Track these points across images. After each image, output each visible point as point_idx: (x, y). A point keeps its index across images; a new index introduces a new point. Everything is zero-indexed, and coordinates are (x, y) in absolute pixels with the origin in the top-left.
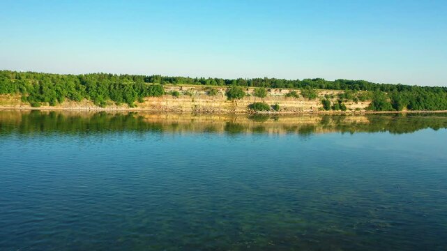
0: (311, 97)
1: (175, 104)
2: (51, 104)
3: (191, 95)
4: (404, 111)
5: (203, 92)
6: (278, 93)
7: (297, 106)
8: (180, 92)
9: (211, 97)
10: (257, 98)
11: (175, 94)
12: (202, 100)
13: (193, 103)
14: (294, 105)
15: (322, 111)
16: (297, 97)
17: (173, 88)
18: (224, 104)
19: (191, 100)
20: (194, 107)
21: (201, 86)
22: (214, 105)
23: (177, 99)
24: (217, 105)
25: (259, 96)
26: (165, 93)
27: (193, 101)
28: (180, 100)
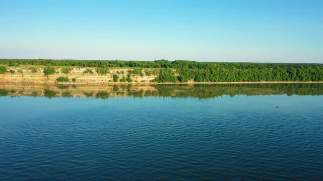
0: (104, 73)
1: (13, 78)
4: (191, 82)
5: (30, 71)
6: (78, 71)
7: (93, 79)
8: (15, 70)
9: (34, 74)
10: (64, 74)
11: (12, 72)
12: (28, 76)
14: (89, 78)
15: (111, 83)
16: (92, 73)
17: (11, 68)
19: (22, 76)
20: (23, 80)
22: (35, 78)
23: (13, 75)
24: (38, 78)
25: (65, 73)
26: (7, 72)
28: (15, 75)
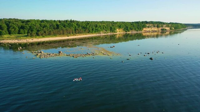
1: (148, 30)
2: (129, 31)
6: (165, 26)
15: (170, 30)
17: (148, 25)
18: (157, 29)
25: (162, 27)
26: (146, 27)
28: (149, 29)
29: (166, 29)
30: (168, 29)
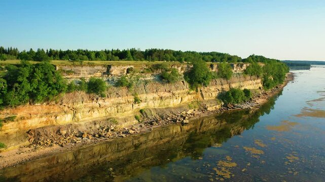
3: (129, 86)
5: (149, 77)
9: (167, 86)
10: (222, 81)
11: (94, 88)
12: (150, 96)
13: (136, 106)
17: (86, 73)
18: (187, 99)
19: (132, 99)
20: (139, 115)
21: (144, 63)
22: (174, 102)
23: (100, 102)
24: (178, 102)
25: (224, 77)
26: (70, 88)
27: (136, 101)
28: (108, 102)
29: (247, 92)
30: (253, 84)
